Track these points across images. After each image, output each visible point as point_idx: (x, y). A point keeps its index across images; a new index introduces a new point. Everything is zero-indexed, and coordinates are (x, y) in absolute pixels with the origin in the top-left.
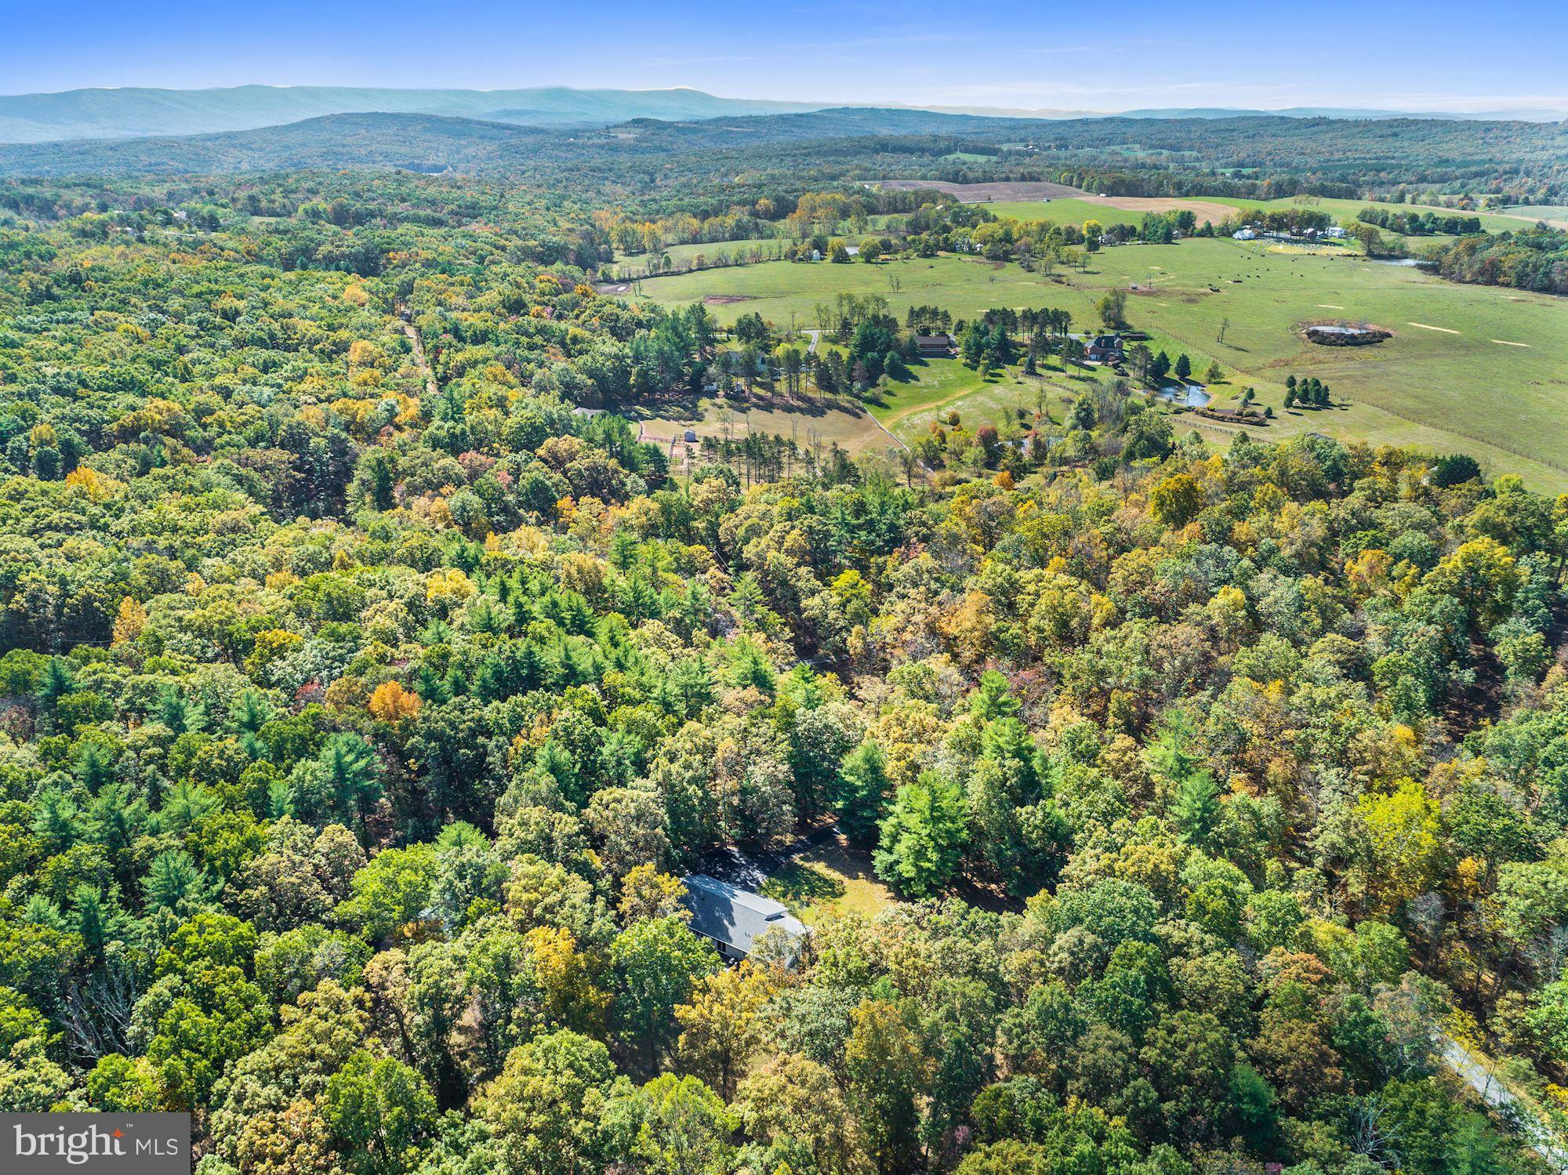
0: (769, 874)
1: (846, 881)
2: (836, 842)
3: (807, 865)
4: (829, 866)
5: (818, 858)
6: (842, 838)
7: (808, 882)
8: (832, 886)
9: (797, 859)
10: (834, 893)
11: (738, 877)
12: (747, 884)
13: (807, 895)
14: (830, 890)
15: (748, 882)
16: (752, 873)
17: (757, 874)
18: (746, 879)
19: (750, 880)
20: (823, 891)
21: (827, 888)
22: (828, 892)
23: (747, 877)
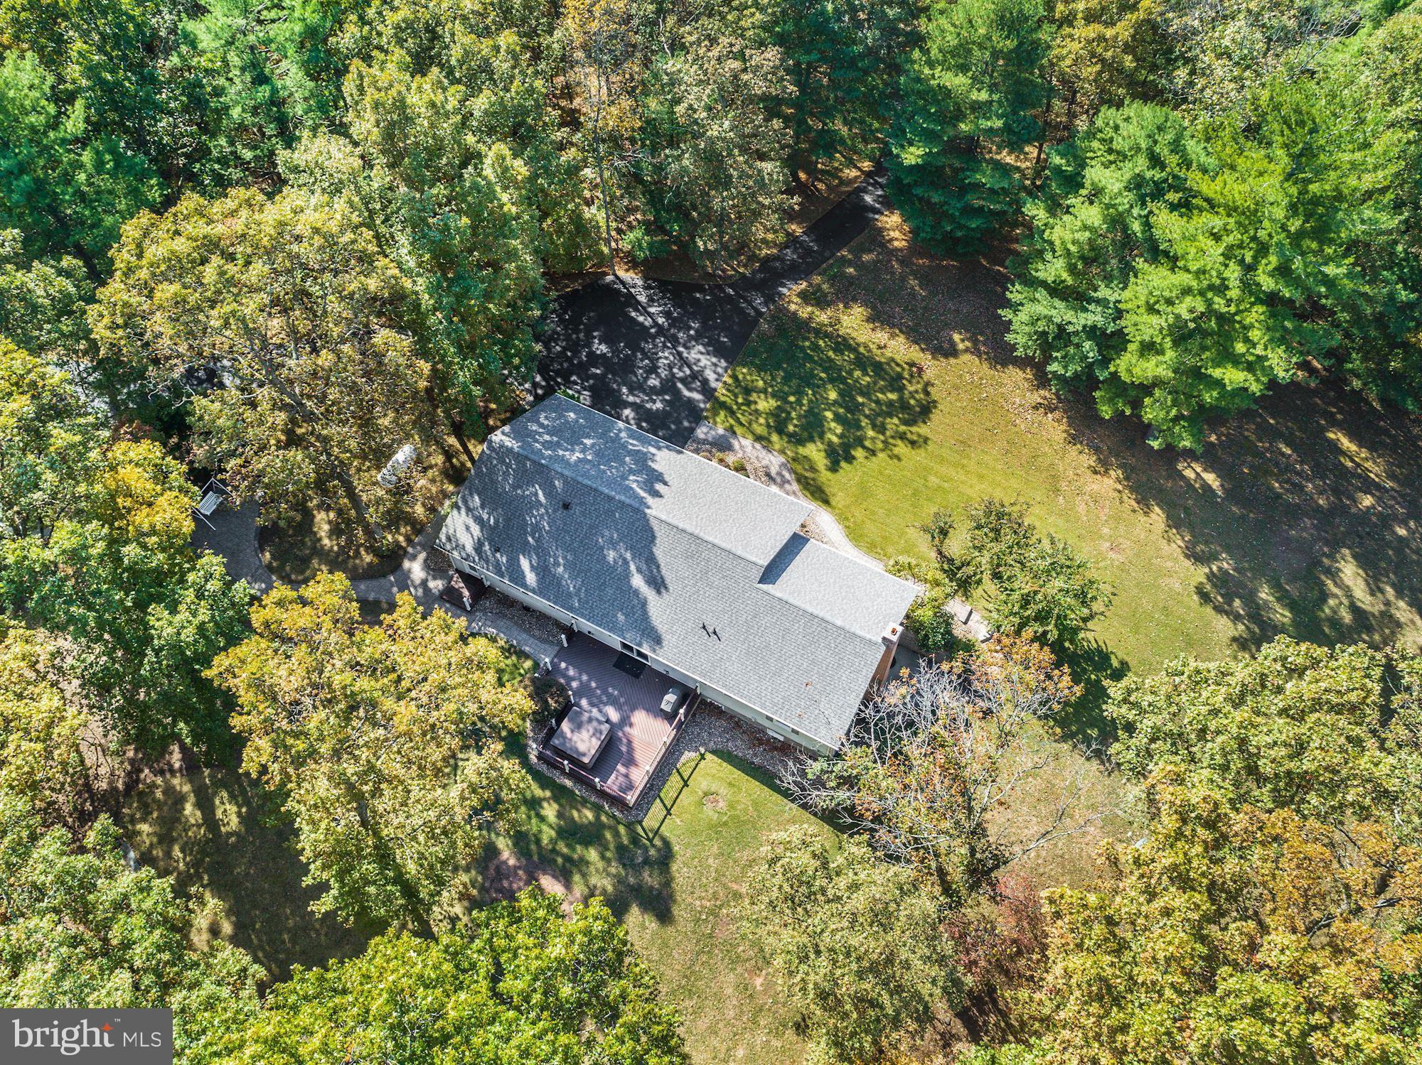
0: (729, 354)
1: (932, 367)
2: (877, 239)
3: (822, 317)
4: (878, 318)
5: (846, 293)
6: (893, 225)
7: (836, 378)
8: (895, 383)
9: (792, 293)
10: (904, 406)
11: (653, 370)
12: (677, 393)
13: (838, 418)
14: (893, 396)
15: (680, 385)
16: (685, 355)
17: (700, 356)
18: (673, 375)
19: (683, 380)
20: (878, 402)
21: (884, 393)
22: (890, 403)
23: (675, 370)
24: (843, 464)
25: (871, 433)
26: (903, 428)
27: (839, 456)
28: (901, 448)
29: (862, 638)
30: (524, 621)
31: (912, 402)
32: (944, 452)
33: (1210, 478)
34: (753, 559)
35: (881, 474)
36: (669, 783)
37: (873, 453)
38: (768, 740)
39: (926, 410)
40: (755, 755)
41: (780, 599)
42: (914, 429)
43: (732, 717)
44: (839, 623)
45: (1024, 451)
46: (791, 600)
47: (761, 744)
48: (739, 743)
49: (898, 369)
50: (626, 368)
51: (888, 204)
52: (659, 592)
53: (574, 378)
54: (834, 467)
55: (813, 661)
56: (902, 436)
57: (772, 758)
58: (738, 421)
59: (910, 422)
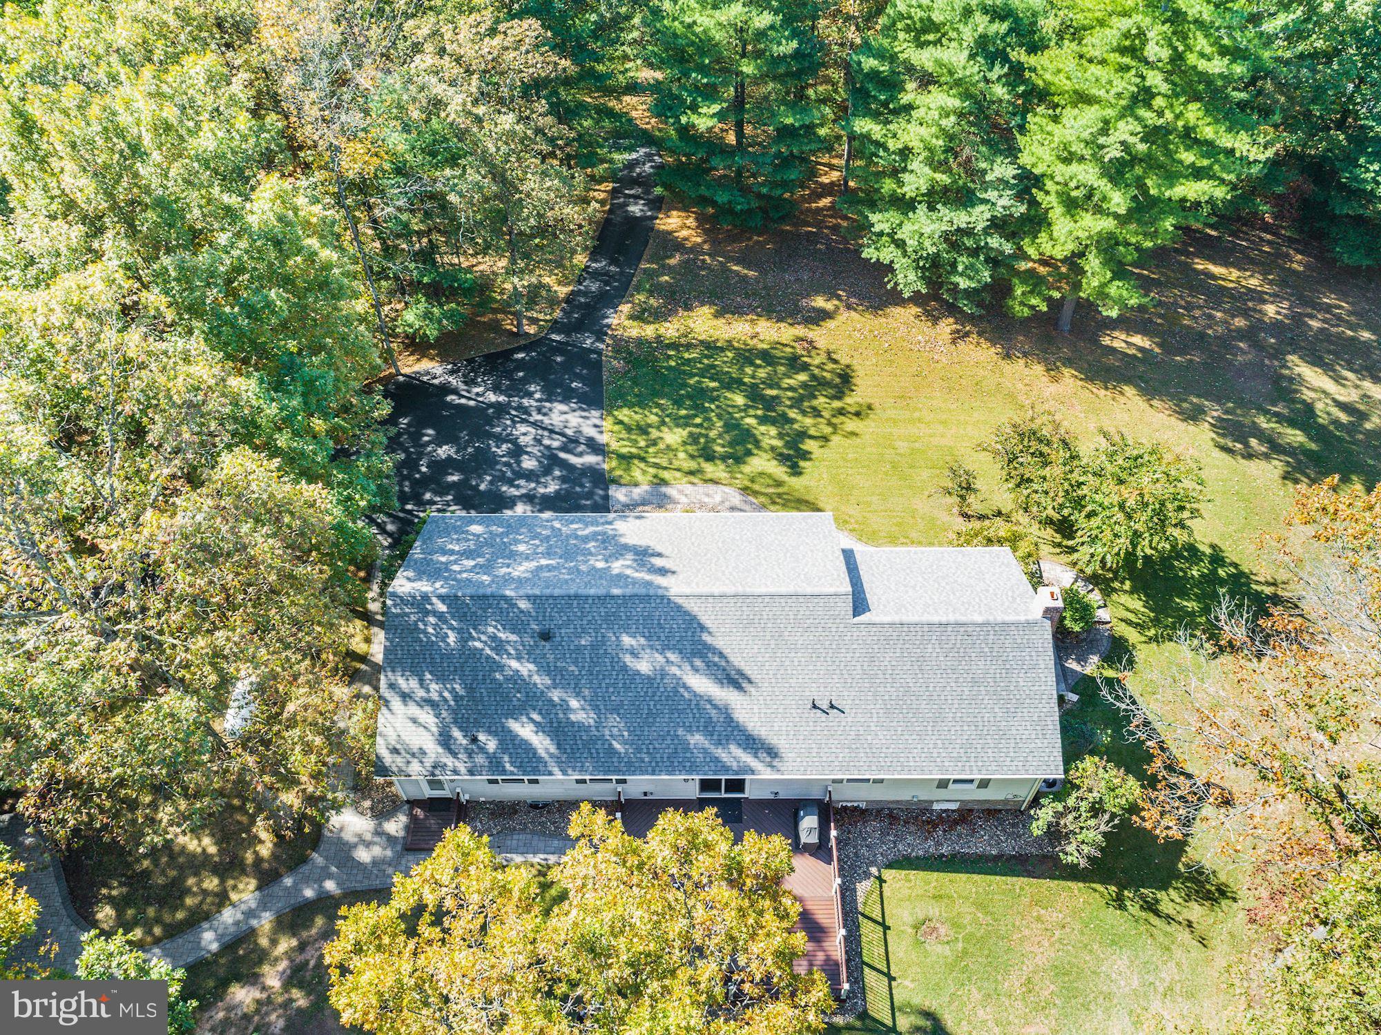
1: (817, 338)
3: (670, 330)
5: (674, 302)
9: (620, 320)
10: (823, 383)
11: (518, 451)
12: (564, 464)
13: (763, 420)
14: (803, 377)
15: (562, 455)
16: (546, 421)
17: (565, 416)
18: (548, 447)
19: (564, 449)
20: (791, 389)
21: (790, 377)
22: (804, 385)
23: (546, 442)
24: (802, 464)
25: (808, 421)
26: (837, 404)
27: (793, 457)
28: (851, 424)
29: (1016, 624)
30: (542, 824)
31: (828, 375)
32: (891, 413)
33: (1138, 340)
34: (832, 590)
35: (845, 460)
36: (864, 939)
37: (825, 439)
38: (940, 816)
39: (845, 380)
40: (938, 844)
41: (892, 624)
42: (848, 400)
43: (879, 811)
44: (979, 619)
45: (964, 382)
46: (905, 619)
47: (935, 826)
48: (910, 839)
49: (788, 350)
50: (483, 461)
51: (658, 205)
52: (739, 687)
53: (428, 496)
54: (796, 471)
55: (974, 682)
56: (841, 412)
57: (959, 836)
58: (656, 466)
59: (839, 396)
